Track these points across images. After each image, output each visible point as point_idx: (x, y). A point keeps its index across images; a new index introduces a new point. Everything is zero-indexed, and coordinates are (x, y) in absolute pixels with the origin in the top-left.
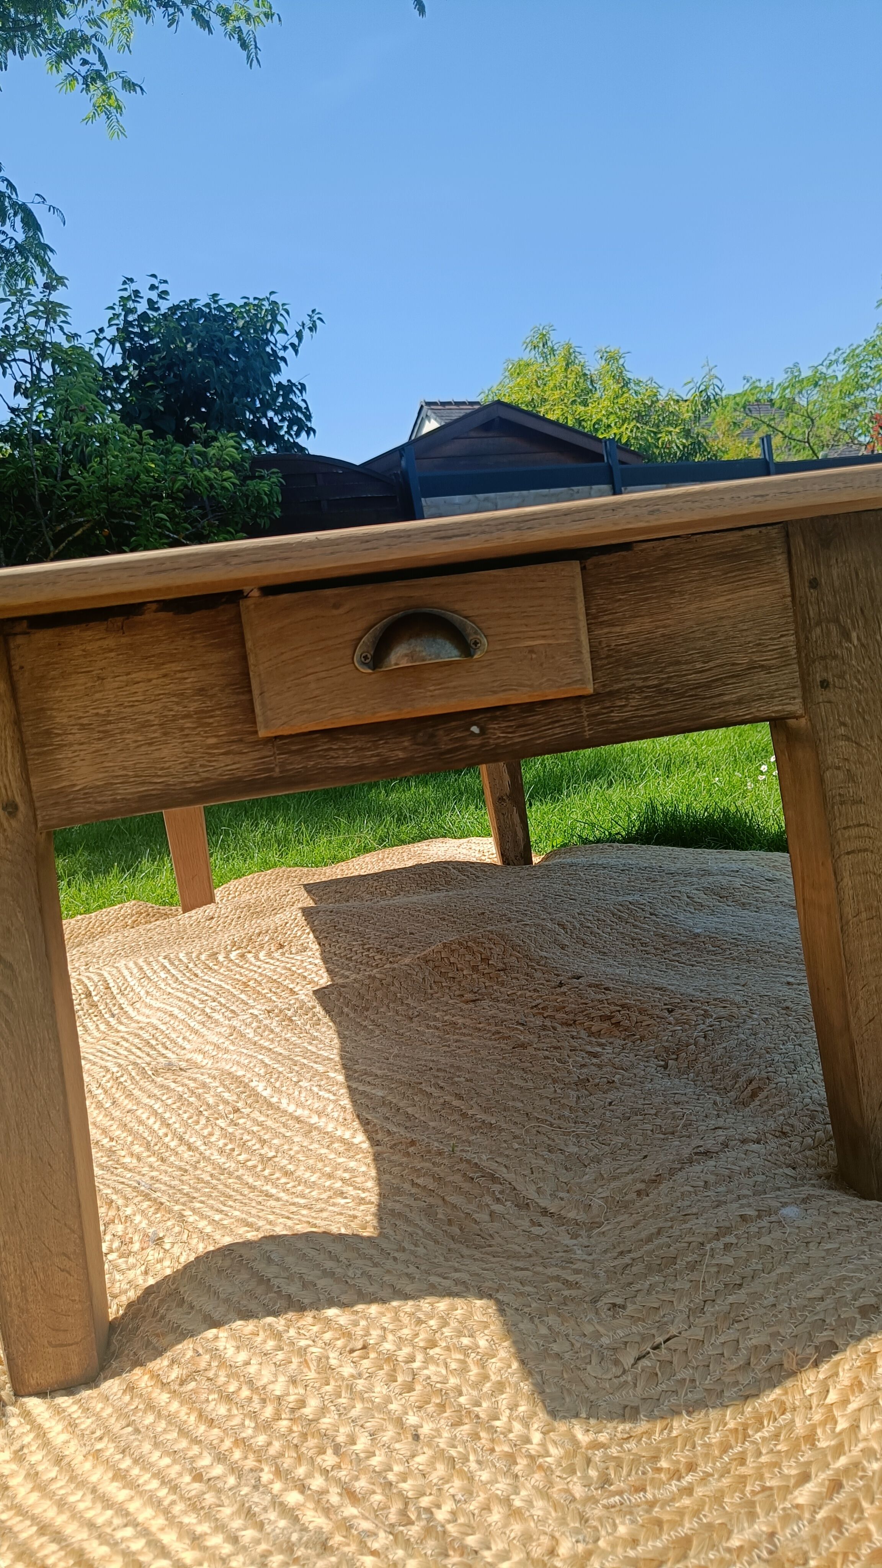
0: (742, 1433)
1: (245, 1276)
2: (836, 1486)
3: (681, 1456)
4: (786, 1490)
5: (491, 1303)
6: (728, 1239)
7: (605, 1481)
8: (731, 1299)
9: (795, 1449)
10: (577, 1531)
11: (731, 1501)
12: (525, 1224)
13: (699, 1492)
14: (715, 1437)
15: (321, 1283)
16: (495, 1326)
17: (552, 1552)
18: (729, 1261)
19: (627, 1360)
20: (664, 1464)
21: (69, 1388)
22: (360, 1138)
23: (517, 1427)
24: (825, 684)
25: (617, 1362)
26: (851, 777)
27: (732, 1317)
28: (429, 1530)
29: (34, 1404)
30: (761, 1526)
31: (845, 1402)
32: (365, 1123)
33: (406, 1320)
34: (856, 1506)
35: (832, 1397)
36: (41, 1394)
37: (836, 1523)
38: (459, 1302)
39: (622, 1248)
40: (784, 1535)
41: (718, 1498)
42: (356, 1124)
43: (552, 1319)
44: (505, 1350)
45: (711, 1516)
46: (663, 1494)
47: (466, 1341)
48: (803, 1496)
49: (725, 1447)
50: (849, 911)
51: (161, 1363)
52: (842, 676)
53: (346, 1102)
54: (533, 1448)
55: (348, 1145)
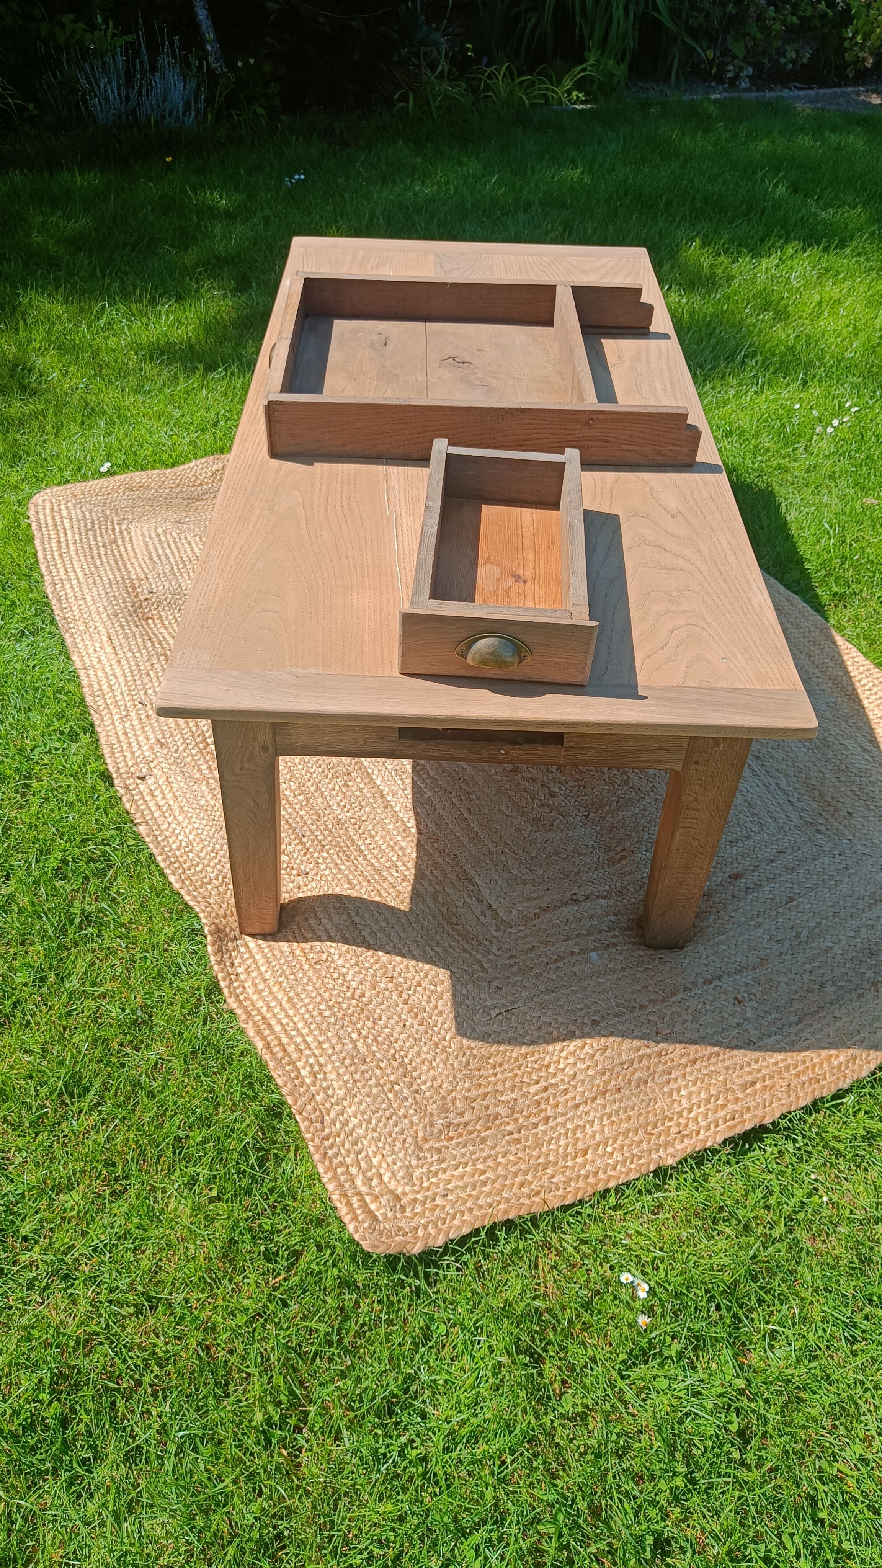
0: (525, 1056)
1: (345, 917)
2: (546, 1089)
3: (499, 1059)
4: (529, 1084)
5: (449, 973)
6: (559, 965)
7: (468, 1064)
8: (546, 997)
9: (540, 1070)
10: (451, 1082)
11: (508, 1084)
12: (478, 912)
13: (499, 1076)
14: (514, 1055)
15: (379, 935)
16: (447, 983)
17: (440, 1087)
18: (554, 977)
19: (493, 1014)
20: (491, 1061)
21: (264, 937)
22: (412, 823)
23: (443, 1032)
24: (696, 763)
25: (489, 1014)
26: (696, 800)
27: (543, 1006)
28: (401, 1064)
29: (251, 942)
30: (514, 1096)
31: (566, 1058)
32: (417, 814)
33: (411, 968)
34: (548, 1099)
35: (564, 1054)
36: (253, 936)
37: (538, 1103)
38: (435, 968)
39: (513, 953)
40: (520, 1101)
41: (504, 1081)
42: (411, 813)
43: (470, 987)
44: (448, 996)
45: (499, 1087)
46: (486, 1073)
47: (432, 987)
48: (533, 1089)
49: (517, 1060)
50: (673, 848)
51: (307, 946)
52: (708, 761)
53: (409, 791)
54: (446, 1043)
55: (406, 829)
